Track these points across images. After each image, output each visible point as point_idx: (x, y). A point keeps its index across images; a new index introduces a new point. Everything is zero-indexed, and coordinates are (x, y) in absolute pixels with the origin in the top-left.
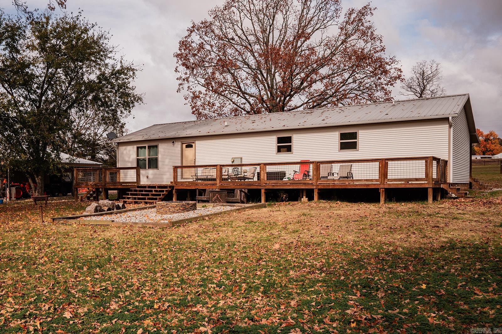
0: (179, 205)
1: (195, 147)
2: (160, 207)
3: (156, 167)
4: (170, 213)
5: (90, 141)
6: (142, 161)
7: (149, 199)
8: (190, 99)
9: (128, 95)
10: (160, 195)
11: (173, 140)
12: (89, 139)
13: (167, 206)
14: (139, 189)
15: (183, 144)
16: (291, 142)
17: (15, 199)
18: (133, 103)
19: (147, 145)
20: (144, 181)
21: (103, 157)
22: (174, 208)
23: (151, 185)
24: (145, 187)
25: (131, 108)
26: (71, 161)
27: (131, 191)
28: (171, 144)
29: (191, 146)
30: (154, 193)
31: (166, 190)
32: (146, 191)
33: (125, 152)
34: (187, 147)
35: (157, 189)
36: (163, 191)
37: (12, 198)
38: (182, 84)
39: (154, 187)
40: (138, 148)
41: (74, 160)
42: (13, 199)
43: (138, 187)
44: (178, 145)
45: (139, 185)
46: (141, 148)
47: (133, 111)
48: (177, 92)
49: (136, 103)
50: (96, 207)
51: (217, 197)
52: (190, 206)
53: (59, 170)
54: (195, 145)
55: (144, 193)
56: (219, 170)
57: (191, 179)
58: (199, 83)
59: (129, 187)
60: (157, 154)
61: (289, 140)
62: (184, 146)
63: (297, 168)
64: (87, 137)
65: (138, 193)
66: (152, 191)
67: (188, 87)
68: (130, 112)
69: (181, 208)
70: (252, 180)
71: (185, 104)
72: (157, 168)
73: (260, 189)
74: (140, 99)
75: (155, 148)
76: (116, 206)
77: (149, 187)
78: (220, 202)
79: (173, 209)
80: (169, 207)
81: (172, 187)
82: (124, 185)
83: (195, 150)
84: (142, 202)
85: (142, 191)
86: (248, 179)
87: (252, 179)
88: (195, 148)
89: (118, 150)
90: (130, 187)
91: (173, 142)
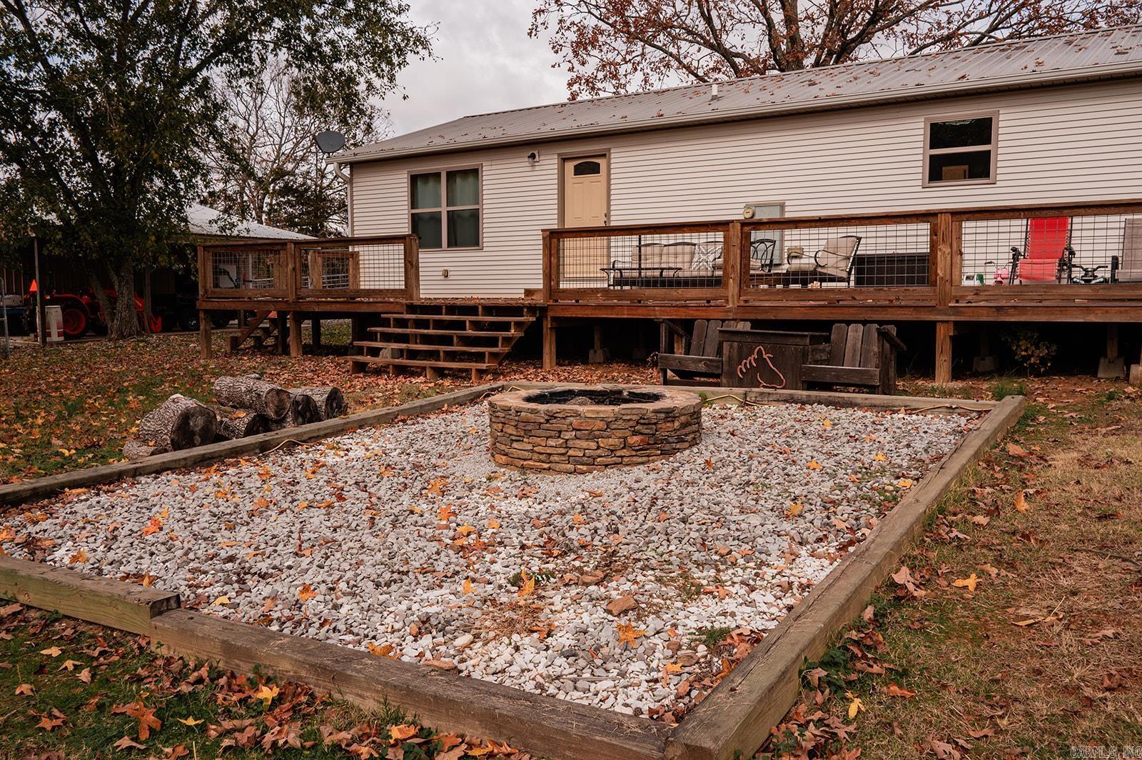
0: (620, 424)
1: (609, 169)
2: (511, 430)
3: (474, 240)
4: (571, 467)
5: (306, 191)
6: (426, 220)
7: (452, 356)
8: (568, 50)
9: (389, 29)
10: (492, 342)
11: (531, 147)
12: (304, 184)
13: (556, 424)
14: (413, 316)
15: (564, 160)
16: (988, 142)
17: (62, 339)
18: (400, 52)
19: (442, 169)
20: (431, 289)
21: (340, 229)
22: (591, 436)
23: (458, 302)
24: (434, 308)
25: (397, 68)
26: (223, 229)
27: (386, 323)
28: (526, 162)
29: (595, 169)
30: (469, 332)
31: (517, 324)
32: (439, 324)
34: (579, 170)
35: (480, 318)
36: (506, 327)
37: (49, 335)
38: (543, 11)
39: (470, 309)
40: (414, 179)
41: (233, 225)
42: (55, 337)
43: (412, 308)
44: (549, 163)
45: (416, 302)
46: (426, 177)
47: (400, 75)
48: (530, 34)
49: (410, 57)
50: (186, 416)
51: (760, 360)
52: (677, 424)
53: (179, 253)
54: (609, 164)
55: (431, 331)
56: (736, 241)
57: (602, 279)
58: (590, 12)
59: (379, 308)
60: (477, 198)
61: (982, 131)
62: (570, 167)
63: (1015, 231)
64: (300, 180)
65: (408, 331)
66: (461, 326)
67: (561, 21)
68: (392, 79)
69: (634, 440)
70: (844, 285)
71: (553, 66)
72: (478, 245)
73: (932, 325)
74: (422, 42)
75: (471, 179)
76: (296, 403)
77: (453, 308)
78: (772, 380)
79: (584, 444)
80: (568, 435)
81: (540, 311)
82: (362, 302)
83: (609, 180)
84: (424, 368)
85: (424, 324)
86: (822, 280)
87: (841, 280)
88: (609, 174)
89: (352, 188)
90: (380, 310)
91: (533, 156)
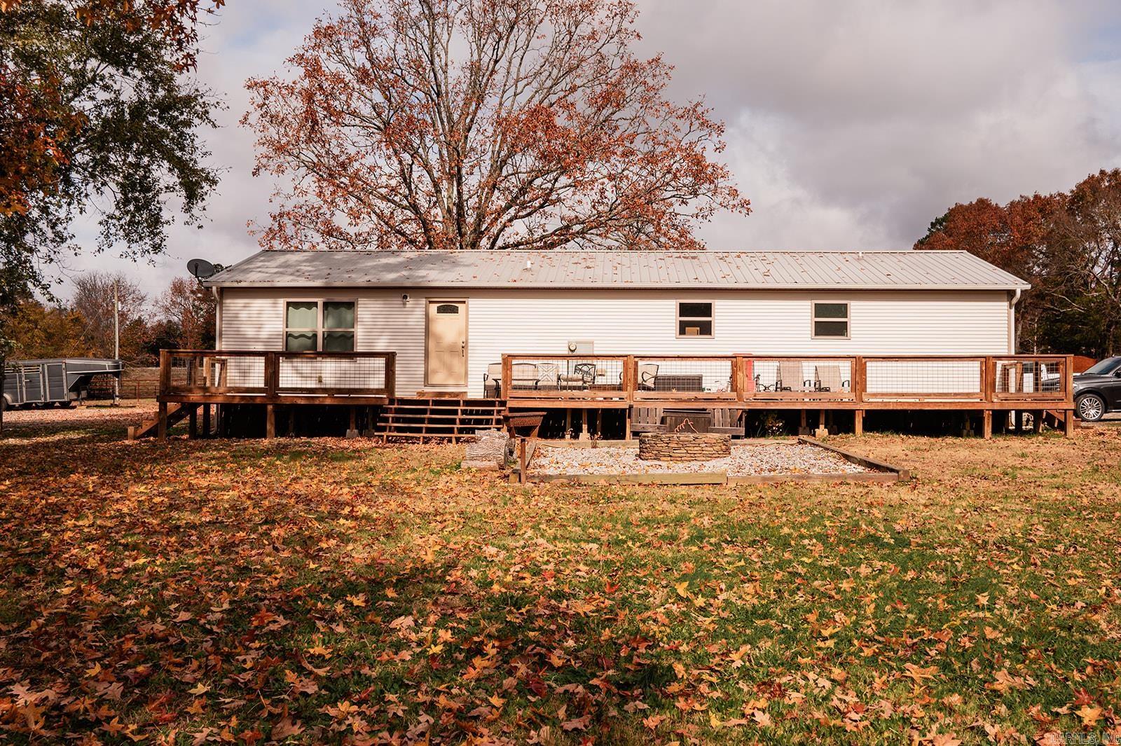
1: (466, 312)
6: (296, 338)
15: (430, 302)
19: (320, 301)
28: (398, 301)
29: (454, 310)
33: (243, 315)
34: (440, 310)
40: (289, 304)
44: (415, 304)
46: (302, 305)
51: (686, 425)
54: (466, 308)
61: (706, 310)
62: (434, 307)
75: (347, 309)
83: (467, 318)
88: (466, 315)
89: (222, 307)
91: (405, 297)
